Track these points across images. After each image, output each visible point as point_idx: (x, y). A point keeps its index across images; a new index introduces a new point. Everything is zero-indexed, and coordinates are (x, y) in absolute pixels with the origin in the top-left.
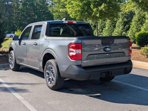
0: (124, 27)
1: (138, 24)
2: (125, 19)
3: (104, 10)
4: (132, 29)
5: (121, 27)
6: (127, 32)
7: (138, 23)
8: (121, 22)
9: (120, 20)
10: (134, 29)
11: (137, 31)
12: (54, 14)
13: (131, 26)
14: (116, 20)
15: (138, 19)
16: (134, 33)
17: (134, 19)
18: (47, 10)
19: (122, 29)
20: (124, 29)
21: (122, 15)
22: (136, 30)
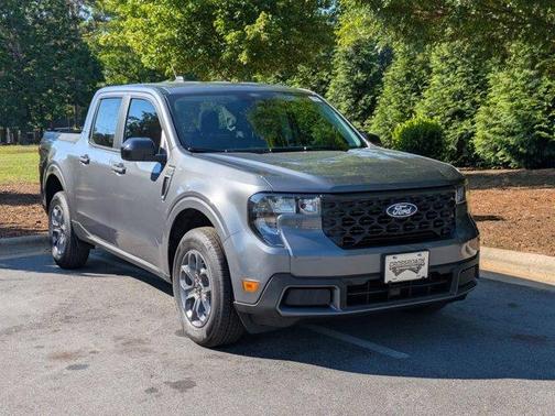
0: (355, 104)
1: (404, 93)
2: (359, 75)
3: (264, 36)
4: (382, 112)
5: (344, 105)
6: (366, 122)
7: (405, 88)
8: (345, 86)
9: (341, 78)
10: (392, 112)
11: (403, 117)
12: (104, 57)
13: (381, 100)
14: (324, 79)
15: (403, 74)
16: (390, 126)
17: (391, 73)
18: (75, 40)
19: (349, 111)
20: (355, 110)
21: (347, 57)
22: (399, 113)
